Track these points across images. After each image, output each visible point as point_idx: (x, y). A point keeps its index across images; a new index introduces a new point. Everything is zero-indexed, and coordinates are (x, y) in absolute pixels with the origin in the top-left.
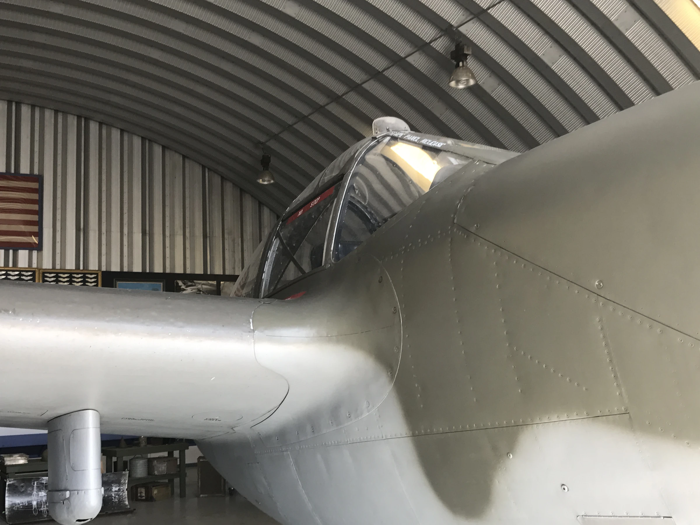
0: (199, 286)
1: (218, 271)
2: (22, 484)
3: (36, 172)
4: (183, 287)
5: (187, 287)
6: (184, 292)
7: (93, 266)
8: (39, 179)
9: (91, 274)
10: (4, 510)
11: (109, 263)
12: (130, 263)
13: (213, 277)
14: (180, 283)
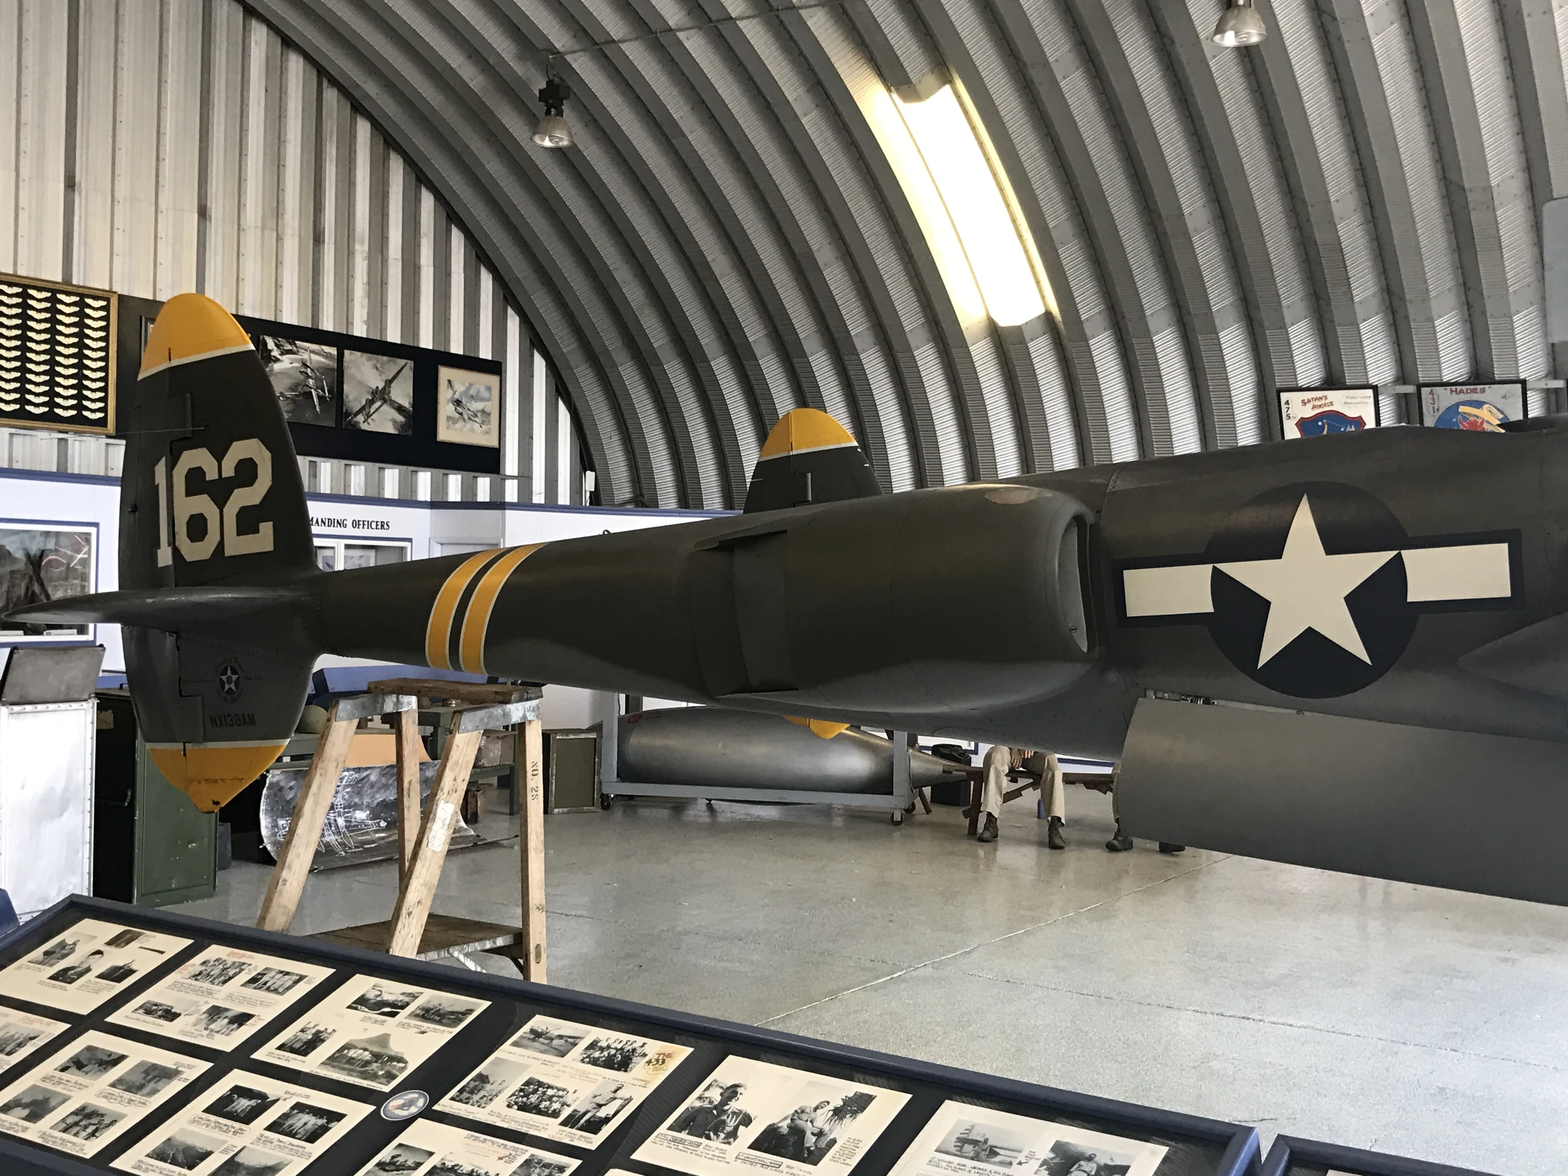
0: (305, 356)
2: (292, 784)
4: (275, 353)
5: (282, 354)
9: (96, 298)
10: (262, 842)
13: (332, 338)
14: (270, 343)
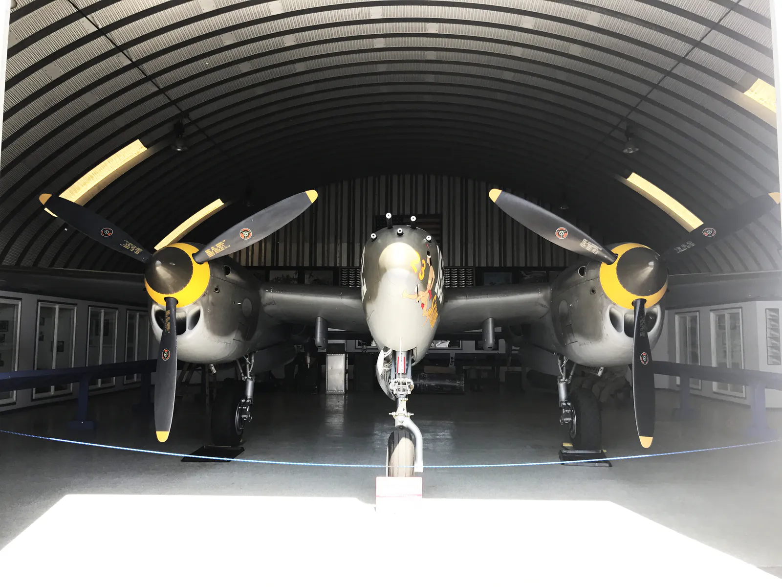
0: (535, 274)
1: (548, 264)
3: (439, 212)
4: (525, 275)
5: (527, 275)
6: (526, 278)
7: (471, 263)
8: (440, 216)
9: (469, 269)
11: (479, 262)
12: (492, 262)
13: (545, 268)
14: (523, 273)
